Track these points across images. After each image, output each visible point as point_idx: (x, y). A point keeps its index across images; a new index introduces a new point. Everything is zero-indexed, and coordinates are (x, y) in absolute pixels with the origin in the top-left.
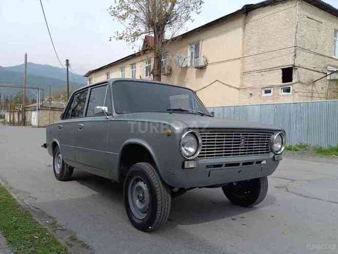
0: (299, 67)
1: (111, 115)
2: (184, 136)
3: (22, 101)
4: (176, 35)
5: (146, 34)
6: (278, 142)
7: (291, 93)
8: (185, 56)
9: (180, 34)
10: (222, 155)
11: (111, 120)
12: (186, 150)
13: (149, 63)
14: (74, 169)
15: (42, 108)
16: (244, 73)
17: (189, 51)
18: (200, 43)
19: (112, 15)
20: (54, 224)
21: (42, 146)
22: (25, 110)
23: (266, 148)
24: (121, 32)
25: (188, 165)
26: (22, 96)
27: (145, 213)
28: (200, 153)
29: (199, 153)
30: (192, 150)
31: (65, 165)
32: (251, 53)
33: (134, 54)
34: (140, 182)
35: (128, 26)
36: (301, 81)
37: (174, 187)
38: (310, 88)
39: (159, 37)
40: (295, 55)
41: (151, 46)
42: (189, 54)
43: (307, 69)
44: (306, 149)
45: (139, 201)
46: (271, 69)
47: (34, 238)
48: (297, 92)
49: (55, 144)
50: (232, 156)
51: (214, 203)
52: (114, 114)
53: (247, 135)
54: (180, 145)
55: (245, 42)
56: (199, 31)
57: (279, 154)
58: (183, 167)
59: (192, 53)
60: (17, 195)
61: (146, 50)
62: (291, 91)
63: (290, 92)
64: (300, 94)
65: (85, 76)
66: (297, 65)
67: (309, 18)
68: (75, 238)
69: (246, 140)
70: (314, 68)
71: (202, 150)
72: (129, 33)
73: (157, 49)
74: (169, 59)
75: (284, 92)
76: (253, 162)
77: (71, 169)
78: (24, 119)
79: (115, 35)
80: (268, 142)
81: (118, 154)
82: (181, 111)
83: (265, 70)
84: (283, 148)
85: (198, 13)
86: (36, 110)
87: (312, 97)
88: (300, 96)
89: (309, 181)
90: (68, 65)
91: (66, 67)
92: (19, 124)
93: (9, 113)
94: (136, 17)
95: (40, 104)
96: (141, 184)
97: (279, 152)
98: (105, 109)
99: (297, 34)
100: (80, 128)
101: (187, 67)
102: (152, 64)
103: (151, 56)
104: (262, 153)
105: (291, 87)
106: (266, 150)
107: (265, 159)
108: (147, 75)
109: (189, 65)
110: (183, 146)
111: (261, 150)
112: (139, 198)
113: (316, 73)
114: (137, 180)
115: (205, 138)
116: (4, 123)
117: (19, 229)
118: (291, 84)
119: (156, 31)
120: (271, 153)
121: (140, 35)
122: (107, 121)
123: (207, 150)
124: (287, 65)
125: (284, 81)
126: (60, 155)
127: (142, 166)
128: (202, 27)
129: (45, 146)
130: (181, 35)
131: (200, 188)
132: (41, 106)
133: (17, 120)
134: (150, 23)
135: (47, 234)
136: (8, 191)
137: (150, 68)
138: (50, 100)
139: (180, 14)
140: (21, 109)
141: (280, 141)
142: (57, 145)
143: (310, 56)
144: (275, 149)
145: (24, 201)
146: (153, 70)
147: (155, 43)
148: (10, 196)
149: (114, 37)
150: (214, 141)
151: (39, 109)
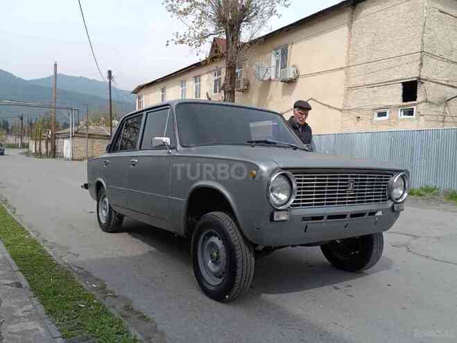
0: (426, 80)
1: (174, 148)
2: (273, 179)
3: (51, 126)
4: (256, 36)
5: (215, 36)
6: (399, 186)
7: (414, 116)
8: (268, 65)
9: (261, 35)
10: (323, 204)
11: (174, 156)
12: (275, 196)
13: (218, 75)
14: (125, 217)
15: (77, 135)
16: (350, 89)
17: (273, 59)
18: (289, 47)
19: (169, 11)
20: (103, 288)
21: (82, 187)
22: (55, 137)
23: (383, 194)
24: (181, 33)
25: (278, 216)
26: (51, 119)
27: (220, 277)
28: (294, 202)
29: (292, 201)
30: (283, 197)
31: (113, 213)
32: (359, 60)
33: (199, 63)
34: (213, 237)
35: (190, 24)
36: (430, 99)
37: (258, 245)
38: (441, 109)
39: (233, 40)
40: (421, 64)
41: (223, 52)
42: (274, 63)
43: (437, 83)
44: (433, 194)
45: (213, 262)
46: (387, 83)
47: (80, 307)
48: (423, 115)
49: (99, 185)
50: (336, 205)
51: (310, 266)
52: (179, 147)
53: (357, 177)
54: (268, 190)
55: (351, 46)
56: (288, 31)
57: (399, 203)
58: (272, 219)
59: (277, 61)
60: (54, 250)
61: (216, 57)
62: (414, 114)
63: (412, 115)
64: (428, 117)
65: (133, 93)
66: (424, 77)
67: (441, 12)
68: (131, 307)
69: (355, 184)
70: (448, 81)
71: (297, 197)
72: (192, 35)
73: (230, 55)
74: (246, 70)
75: (404, 114)
76: (365, 214)
77: (121, 217)
78: (54, 149)
79: (174, 38)
80: (385, 187)
81: (185, 200)
82: (266, 143)
83: (379, 85)
84: (406, 195)
85: (287, 6)
86: (69, 137)
87: (443, 122)
88: (427, 120)
89: (438, 238)
90: (110, 77)
91: (108, 81)
92: (47, 155)
93: (34, 142)
94: (202, 12)
95: (75, 129)
96: (215, 240)
97: (400, 200)
98: (167, 140)
99: (425, 35)
100: (133, 165)
101: (270, 80)
102: (223, 75)
103: (222, 65)
104: (376, 201)
105: (415, 107)
106: (383, 197)
107: (380, 209)
108: (215, 92)
109: (273, 77)
110: (272, 191)
111: (375, 198)
112: (212, 258)
113: (451, 88)
114: (210, 235)
115: (301, 181)
116: (28, 154)
117: (60, 295)
118: (415, 104)
119: (228, 31)
120: (390, 201)
121: (207, 37)
122: (170, 157)
123: (303, 197)
124: (409, 77)
125: (405, 100)
126: (106, 199)
127: (216, 216)
128: (291, 25)
129: (86, 186)
130: (263, 37)
131: (293, 246)
132: (75, 132)
133: (44, 150)
134: (221, 21)
135: (95, 301)
136: (42, 245)
137: (220, 82)
138: (87, 124)
139: (261, 8)
140: (49, 136)
141: (401, 185)
142: (102, 185)
143: (442, 65)
144: (395, 196)
145: (63, 258)
146: (224, 85)
147: (228, 48)
148: (45, 252)
149: (173, 40)
150: (313, 185)
151: (73, 137)
